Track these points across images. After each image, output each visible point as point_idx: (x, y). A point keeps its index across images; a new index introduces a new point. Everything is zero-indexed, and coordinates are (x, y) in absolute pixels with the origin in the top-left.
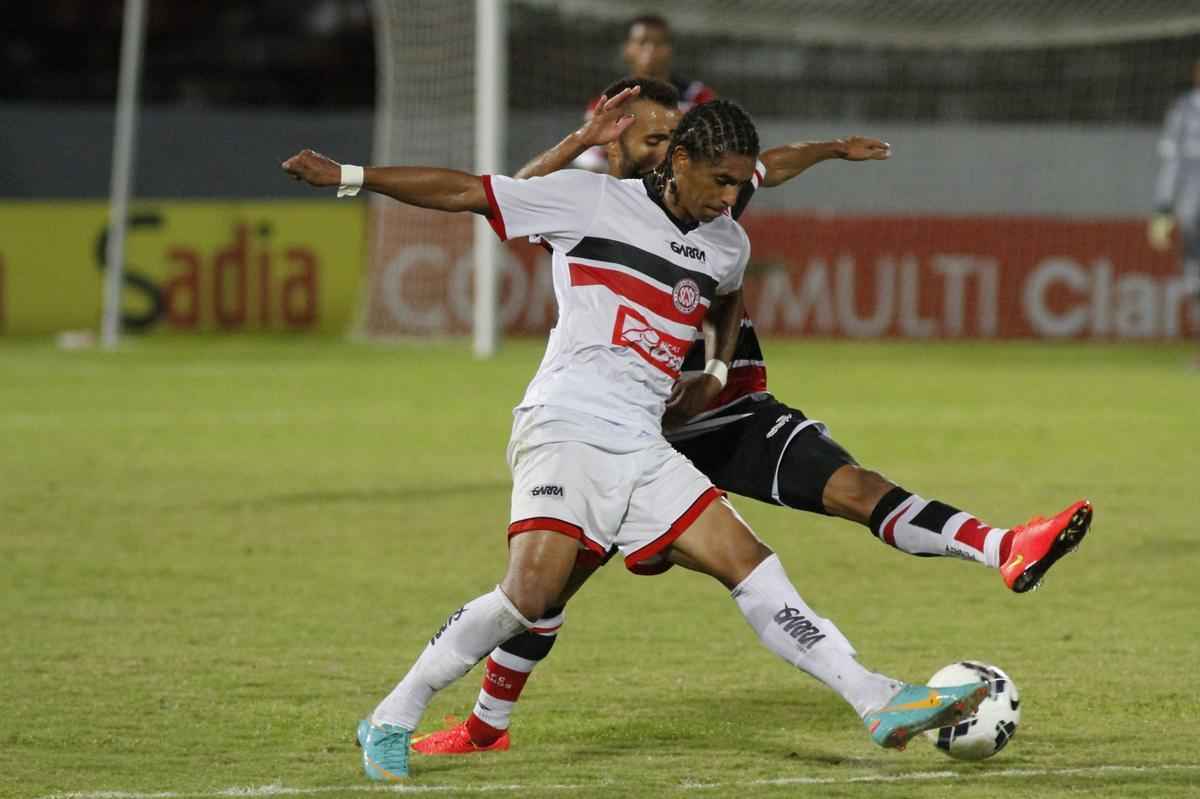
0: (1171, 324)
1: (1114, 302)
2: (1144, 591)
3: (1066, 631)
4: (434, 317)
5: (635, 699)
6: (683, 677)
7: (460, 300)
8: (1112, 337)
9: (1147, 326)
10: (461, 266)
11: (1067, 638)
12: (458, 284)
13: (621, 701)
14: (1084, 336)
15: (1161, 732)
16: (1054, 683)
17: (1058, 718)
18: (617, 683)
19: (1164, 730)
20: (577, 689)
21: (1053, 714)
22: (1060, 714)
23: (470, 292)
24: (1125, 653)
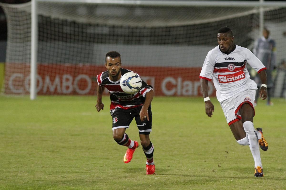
0: (196, 93)
1: (182, 87)
2: (187, 155)
3: (168, 165)
4: (21, 90)
5: (65, 181)
6: (77, 176)
7: (27, 86)
8: (182, 95)
9: (190, 93)
10: (28, 78)
11: (168, 167)
12: (26, 82)
13: (62, 181)
14: (175, 95)
15: (190, 189)
16: (165, 177)
17: (166, 186)
18: (61, 177)
19: (191, 189)
20: (51, 179)
21: (164, 185)
22: (166, 185)
23: (29, 84)
24: (182, 170)
